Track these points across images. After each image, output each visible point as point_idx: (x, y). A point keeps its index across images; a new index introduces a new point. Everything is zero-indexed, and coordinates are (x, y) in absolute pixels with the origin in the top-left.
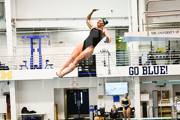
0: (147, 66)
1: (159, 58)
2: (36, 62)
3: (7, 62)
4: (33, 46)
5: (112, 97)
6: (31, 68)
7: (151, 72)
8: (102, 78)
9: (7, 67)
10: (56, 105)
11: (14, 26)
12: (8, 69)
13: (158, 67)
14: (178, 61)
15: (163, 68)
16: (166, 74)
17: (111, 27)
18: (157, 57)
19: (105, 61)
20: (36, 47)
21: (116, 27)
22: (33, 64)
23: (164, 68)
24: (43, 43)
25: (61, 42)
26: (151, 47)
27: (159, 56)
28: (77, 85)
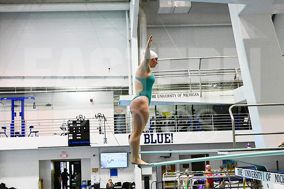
0: (150, 134)
1: (163, 124)
4: (15, 109)
5: (109, 171)
6: (11, 136)
7: (154, 141)
8: (97, 147)
10: (41, 181)
13: (162, 135)
14: (186, 128)
15: (167, 136)
16: (171, 143)
17: (108, 88)
18: (162, 123)
19: (100, 128)
21: (114, 88)
22: (13, 130)
23: (169, 135)
24: (26, 106)
25: (49, 105)
26: (156, 112)
27: (163, 121)
28: (67, 156)
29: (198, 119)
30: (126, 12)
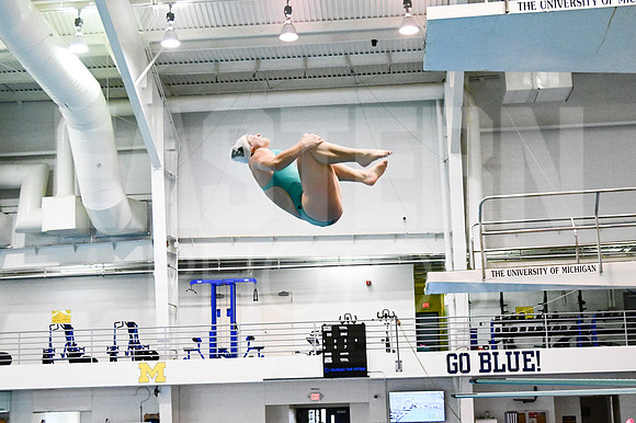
0: (491, 351)
1: (518, 332)
2: (224, 342)
3: (155, 342)
4: (218, 303)
6: (211, 357)
7: (500, 367)
8: (383, 379)
9: (154, 352)
11: (172, 256)
12: (157, 358)
13: (517, 354)
14: (567, 340)
15: (529, 356)
16: (536, 372)
17: (402, 258)
18: (515, 329)
19: (388, 340)
20: (223, 305)
21: (415, 257)
22: (215, 345)
23: (533, 356)
24: (240, 296)
25: (284, 294)
26: (502, 305)
27: (519, 326)
28: (321, 396)
29: (593, 321)
30: (437, 103)
